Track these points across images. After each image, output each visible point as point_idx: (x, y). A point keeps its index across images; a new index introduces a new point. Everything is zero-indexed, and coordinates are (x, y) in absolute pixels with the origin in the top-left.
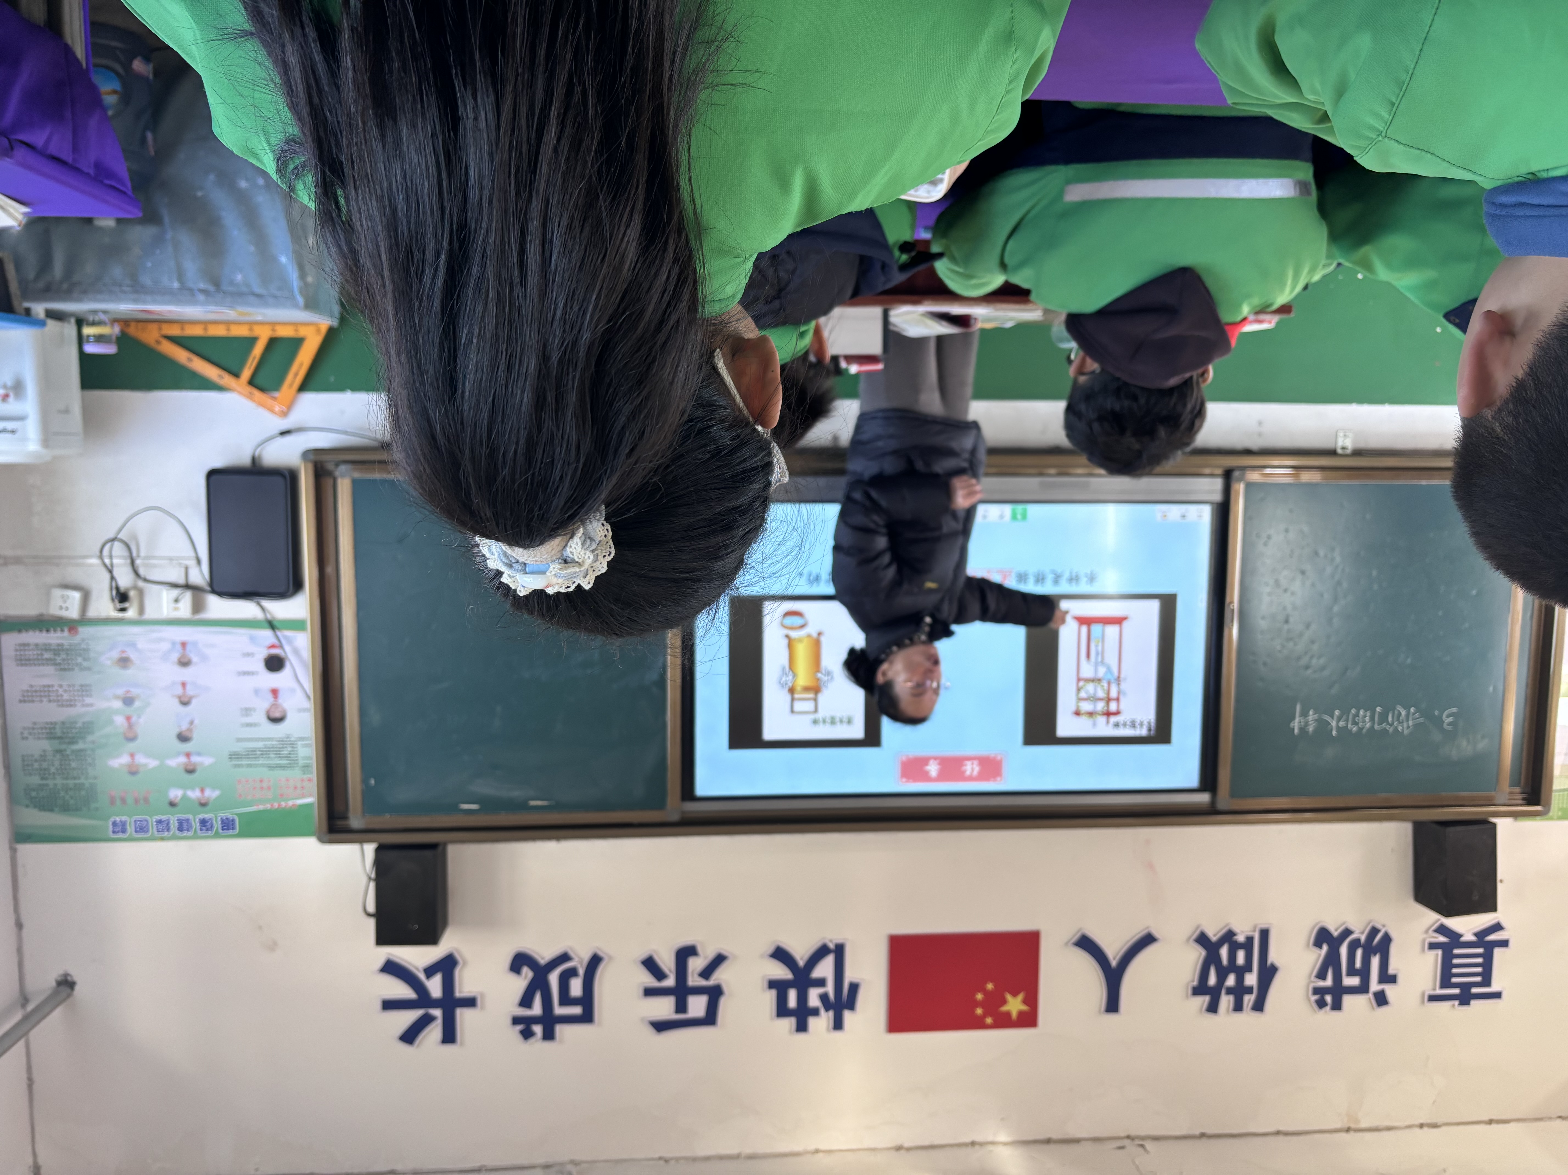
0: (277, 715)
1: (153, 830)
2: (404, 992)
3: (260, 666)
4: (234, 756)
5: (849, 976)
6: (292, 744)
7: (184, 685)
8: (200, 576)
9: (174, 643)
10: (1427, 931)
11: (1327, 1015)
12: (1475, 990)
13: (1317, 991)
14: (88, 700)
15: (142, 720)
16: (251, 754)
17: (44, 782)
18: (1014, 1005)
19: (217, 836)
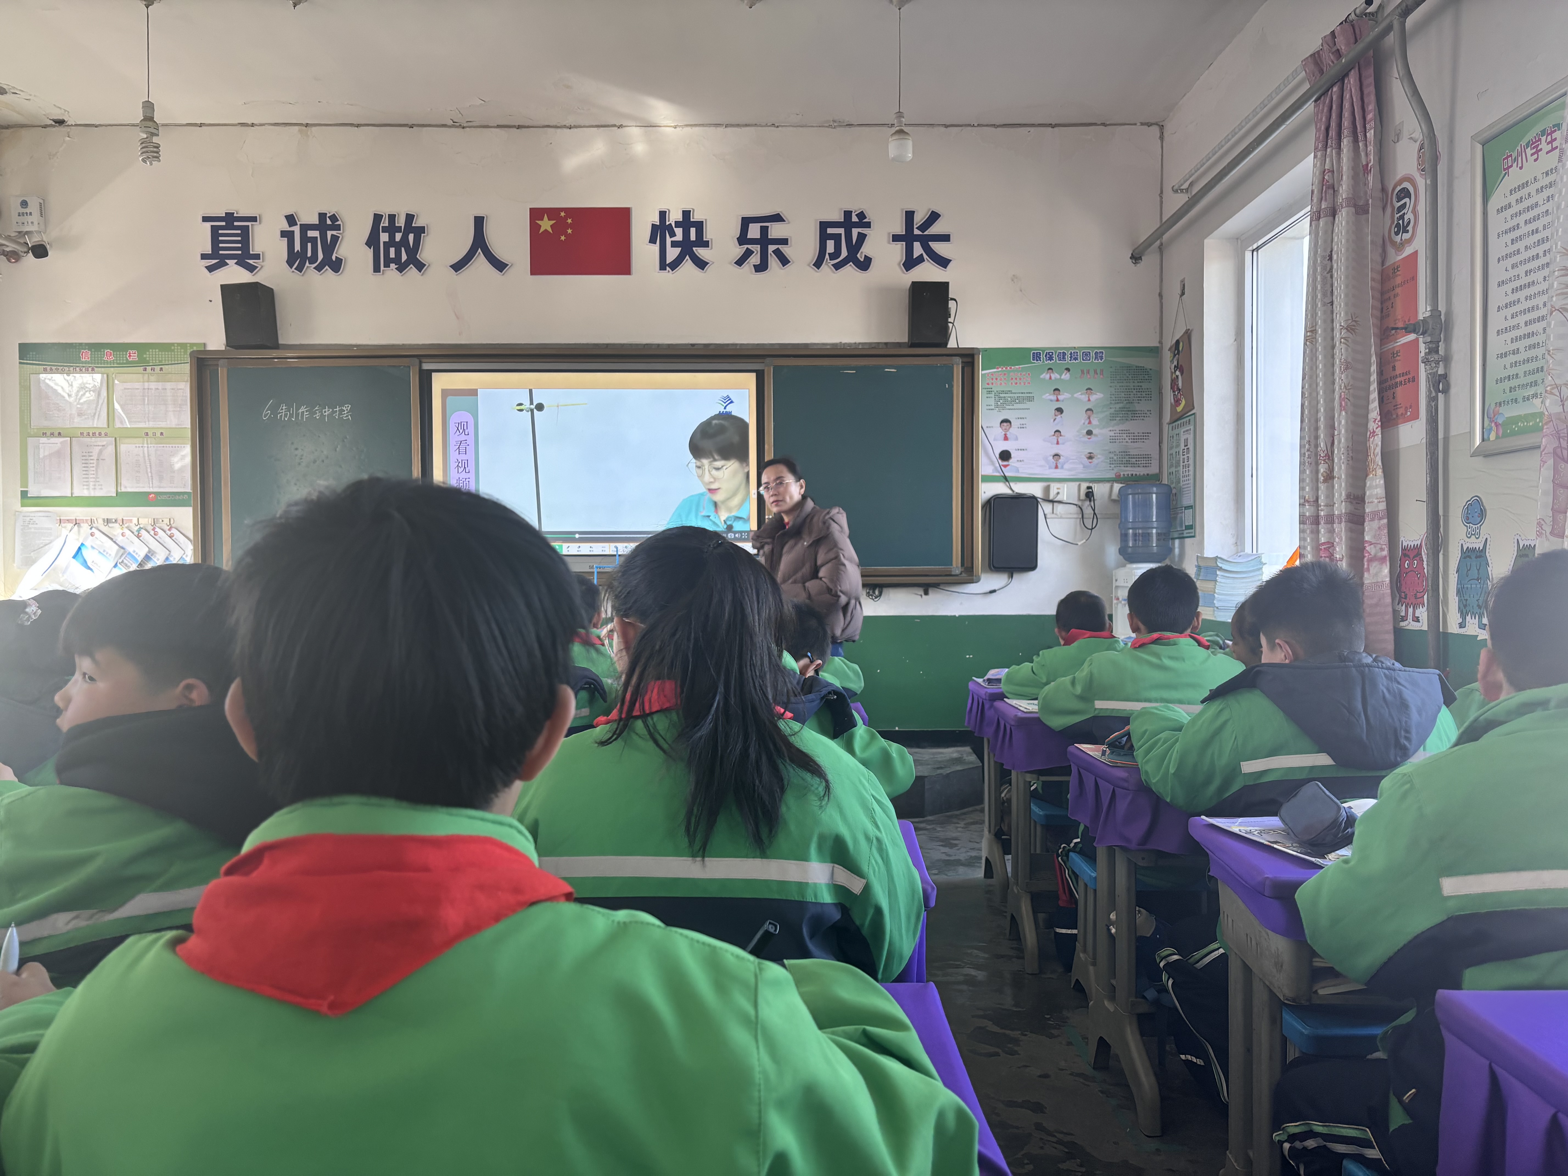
0: (1005, 424)
1: (1080, 354)
2: (937, 247)
3: (1014, 454)
4: (1031, 399)
5: (656, 248)
6: (997, 406)
7: (1058, 443)
8: (1045, 508)
9: (1062, 468)
10: (262, 267)
11: (330, 210)
12: (224, 224)
13: (338, 228)
14: (1112, 434)
15: (1083, 421)
16: (1021, 400)
17: (1140, 384)
18: (546, 224)
19: (1043, 349)
